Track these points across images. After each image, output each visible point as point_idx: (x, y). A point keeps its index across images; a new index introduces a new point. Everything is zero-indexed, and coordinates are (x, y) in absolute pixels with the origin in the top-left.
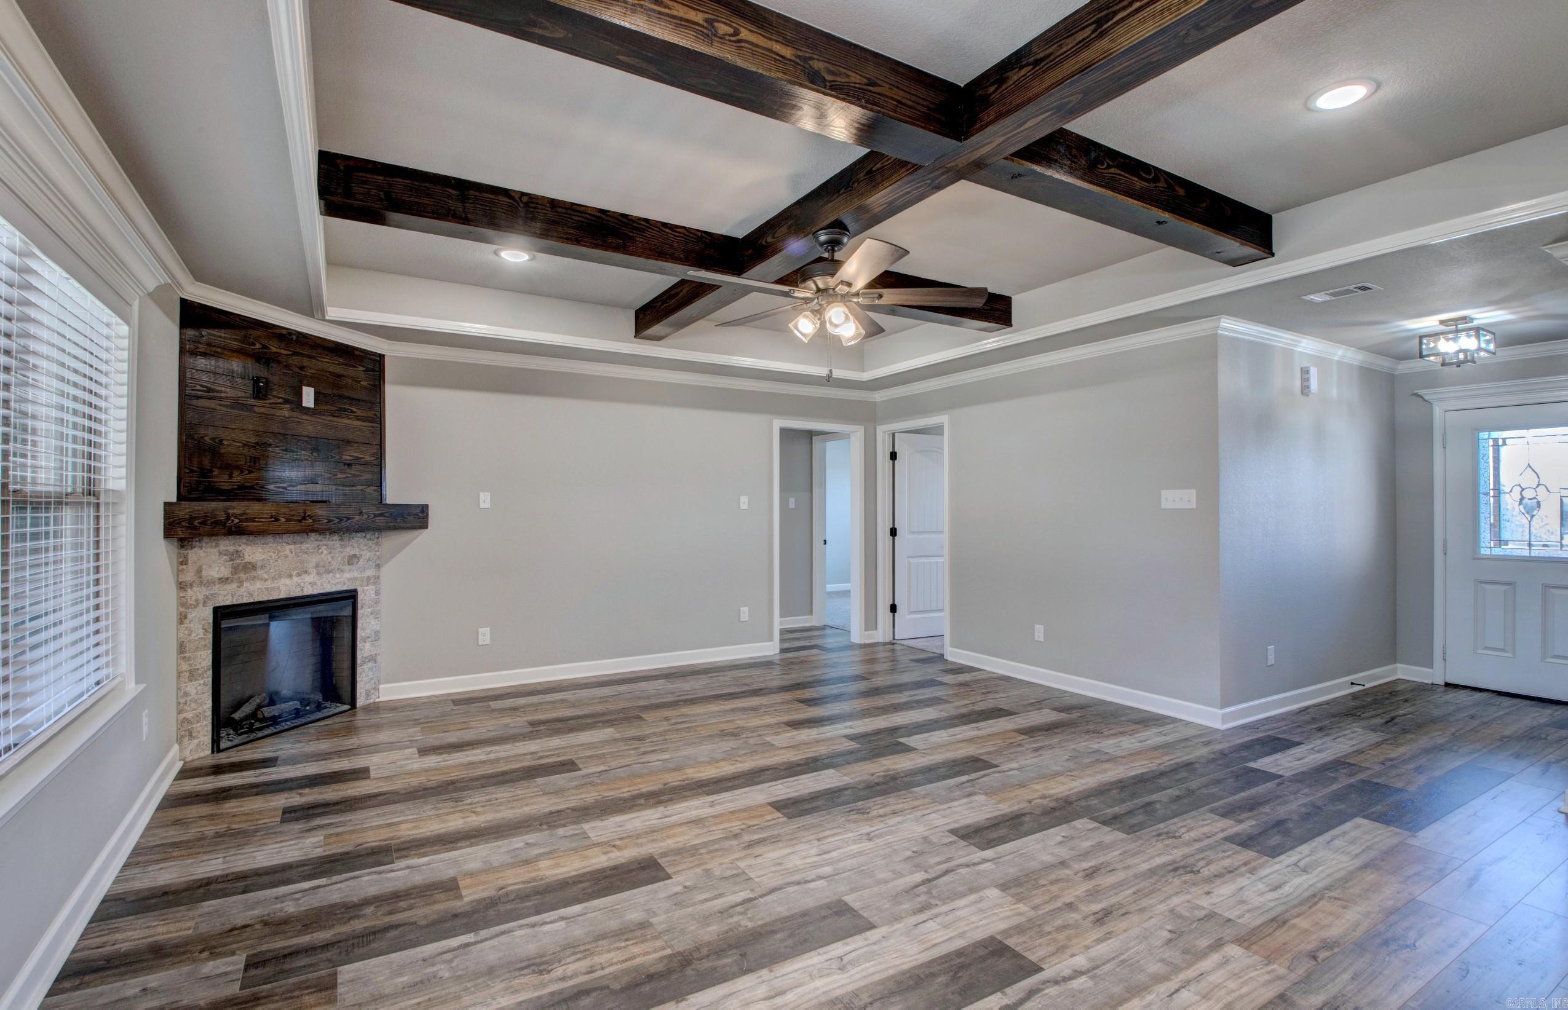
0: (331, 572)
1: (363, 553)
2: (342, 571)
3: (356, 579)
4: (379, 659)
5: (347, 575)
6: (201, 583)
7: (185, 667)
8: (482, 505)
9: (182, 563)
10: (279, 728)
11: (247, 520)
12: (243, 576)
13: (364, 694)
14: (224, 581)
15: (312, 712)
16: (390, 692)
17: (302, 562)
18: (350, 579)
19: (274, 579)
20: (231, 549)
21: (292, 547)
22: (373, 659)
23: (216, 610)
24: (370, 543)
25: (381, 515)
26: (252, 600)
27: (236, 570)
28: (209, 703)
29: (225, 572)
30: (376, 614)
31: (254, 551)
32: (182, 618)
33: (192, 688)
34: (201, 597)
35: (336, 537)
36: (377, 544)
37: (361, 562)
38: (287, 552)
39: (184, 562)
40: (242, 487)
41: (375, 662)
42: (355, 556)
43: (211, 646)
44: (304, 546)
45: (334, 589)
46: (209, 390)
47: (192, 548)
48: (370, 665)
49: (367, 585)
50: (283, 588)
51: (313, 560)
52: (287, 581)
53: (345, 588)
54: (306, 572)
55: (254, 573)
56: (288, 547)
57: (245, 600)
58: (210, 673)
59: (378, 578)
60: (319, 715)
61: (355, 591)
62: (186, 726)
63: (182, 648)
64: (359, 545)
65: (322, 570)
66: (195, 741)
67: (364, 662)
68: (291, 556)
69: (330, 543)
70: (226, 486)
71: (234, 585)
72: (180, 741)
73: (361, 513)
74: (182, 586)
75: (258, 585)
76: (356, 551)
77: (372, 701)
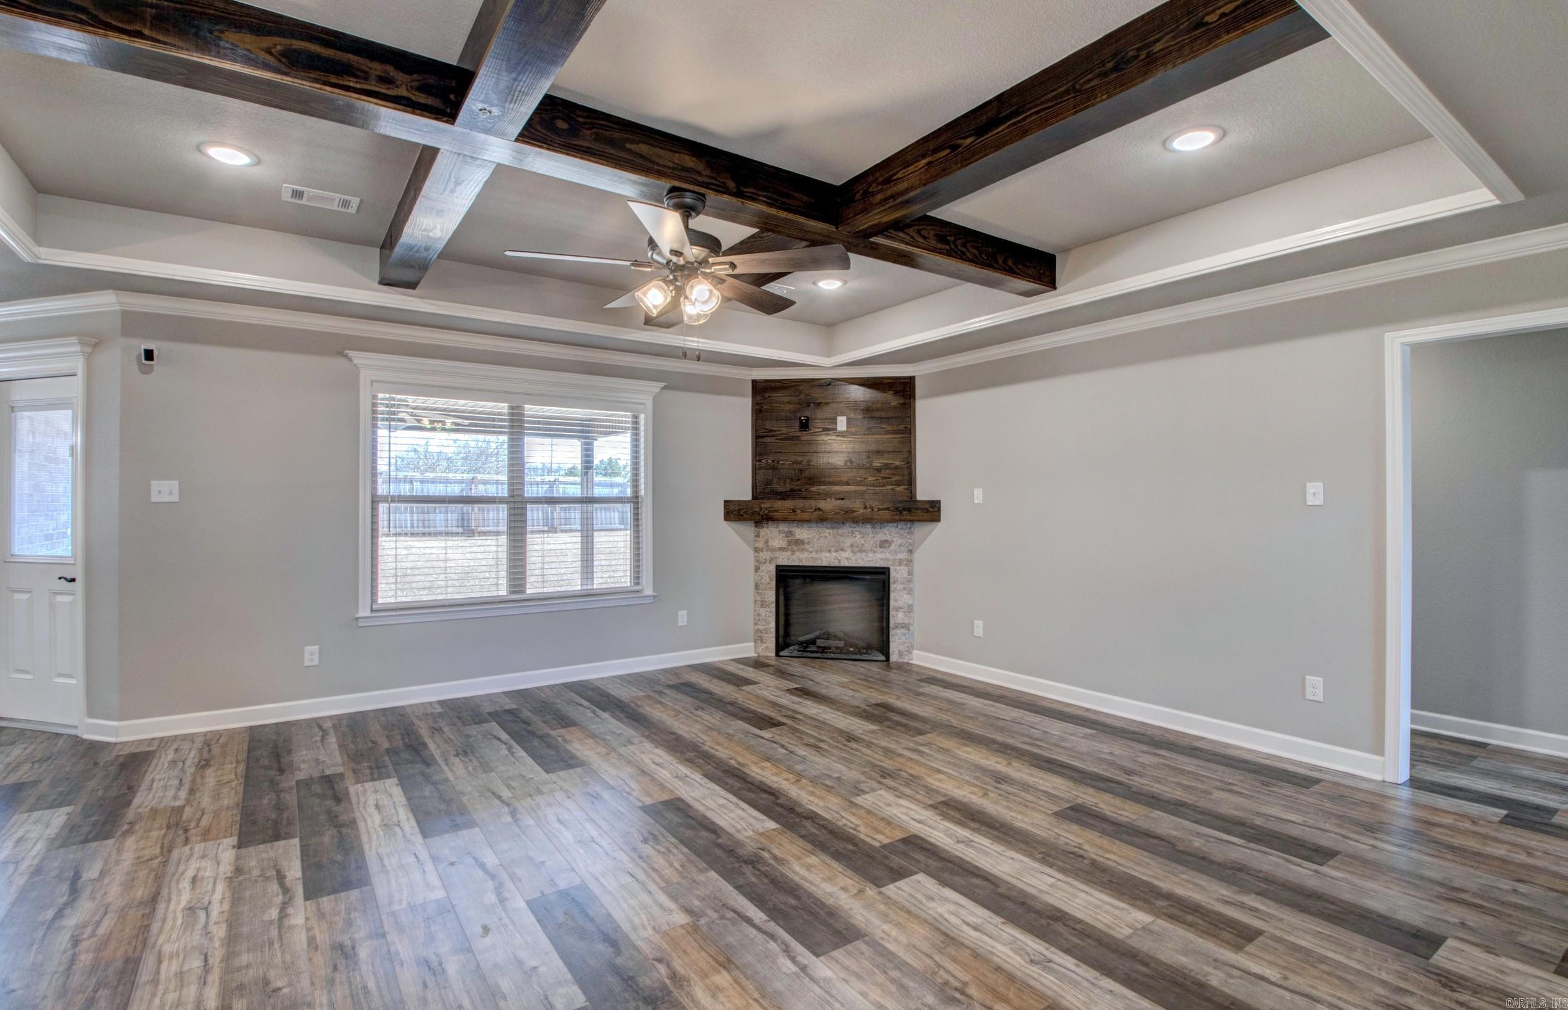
0: (864, 551)
1: (895, 539)
2: (875, 552)
3: (888, 559)
4: (911, 628)
5: (879, 556)
6: (768, 550)
7: (758, 598)
8: (976, 501)
9: (756, 536)
10: (825, 656)
11: (773, 511)
12: (794, 547)
13: (897, 652)
14: (782, 549)
15: (853, 653)
16: (921, 659)
17: (838, 542)
18: (881, 559)
19: (817, 552)
20: (787, 530)
21: (831, 531)
22: (906, 626)
23: (777, 567)
24: (902, 532)
25: (888, 509)
26: (801, 564)
27: (790, 543)
28: (773, 624)
29: (783, 544)
30: (910, 591)
31: (802, 533)
32: (757, 569)
33: (762, 611)
34: (768, 558)
35: (869, 526)
36: (909, 533)
37: (893, 547)
38: (827, 534)
39: (758, 536)
40: (792, 490)
41: (909, 630)
42: (887, 541)
43: (774, 588)
44: (840, 531)
45: (867, 565)
46: (771, 431)
47: (762, 527)
48: (903, 631)
49: (900, 565)
50: (824, 559)
51: (848, 541)
52: (828, 555)
53: (877, 565)
54: (842, 550)
55: (802, 547)
56: (827, 531)
57: (796, 564)
58: (774, 605)
59: (911, 561)
60: (859, 657)
61: (888, 569)
62: (759, 634)
63: (757, 587)
64: (892, 533)
65: (856, 549)
66: (765, 645)
67: (896, 627)
68: (829, 537)
69: (863, 530)
70: (781, 489)
71: (789, 553)
72: (755, 641)
73: (865, 508)
74: (757, 550)
75: (806, 555)
76: (888, 538)
77: (906, 661)
